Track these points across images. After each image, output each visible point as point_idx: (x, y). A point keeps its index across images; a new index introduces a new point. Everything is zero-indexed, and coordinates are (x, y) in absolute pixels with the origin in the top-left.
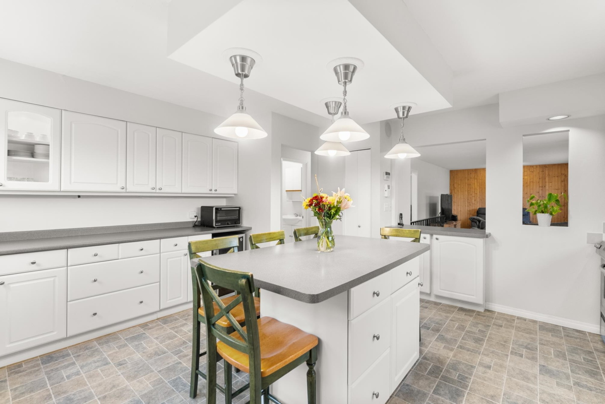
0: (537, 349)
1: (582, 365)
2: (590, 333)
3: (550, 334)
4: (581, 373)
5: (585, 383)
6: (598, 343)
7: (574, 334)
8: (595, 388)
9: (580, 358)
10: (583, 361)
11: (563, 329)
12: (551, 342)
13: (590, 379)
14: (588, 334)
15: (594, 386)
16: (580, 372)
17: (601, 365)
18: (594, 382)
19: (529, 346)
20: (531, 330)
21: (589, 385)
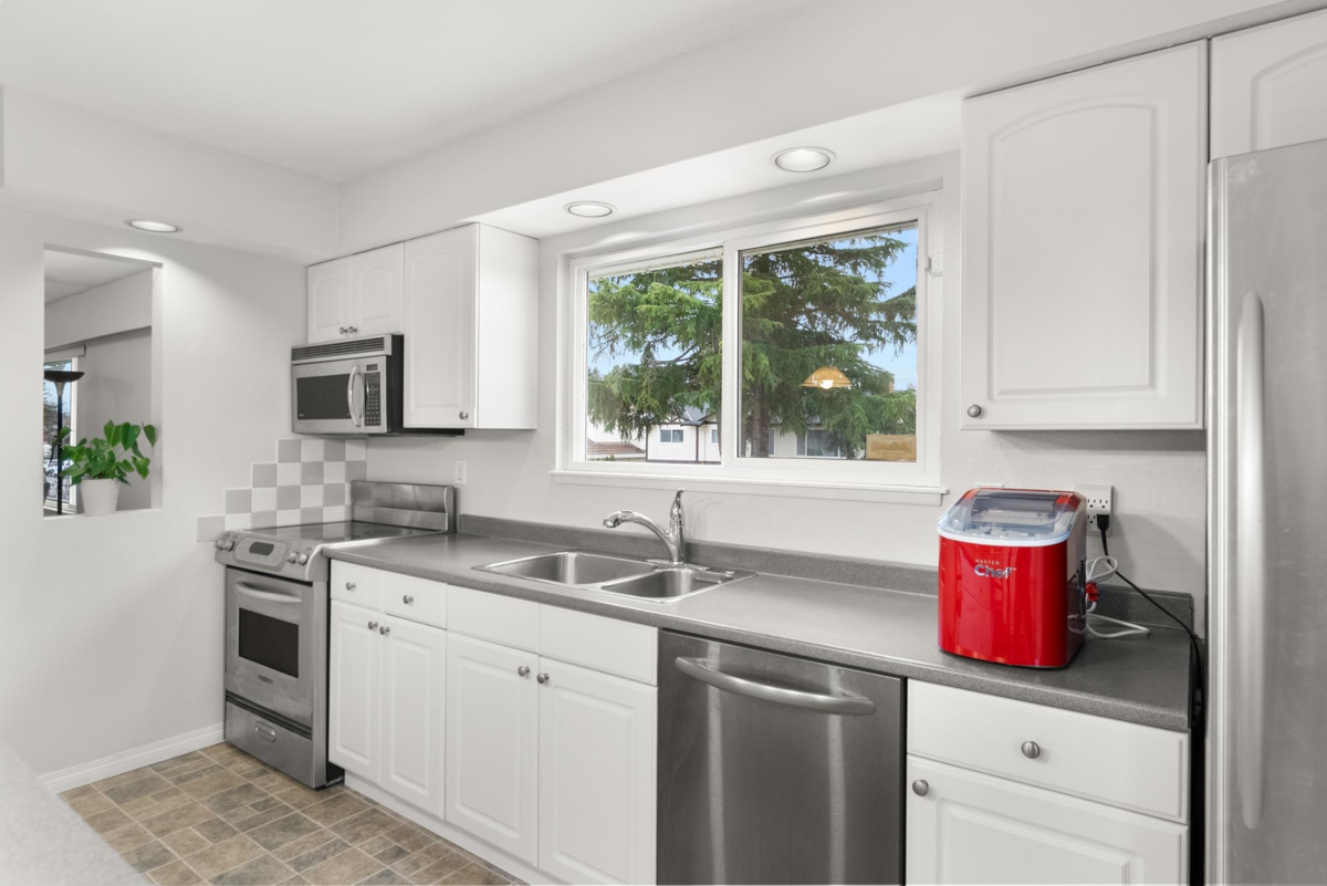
0: (165, 850)
1: (265, 821)
2: (204, 750)
3: (148, 797)
4: (281, 840)
5: (305, 853)
6: (234, 762)
7: (186, 769)
8: (323, 848)
9: (247, 811)
10: (257, 813)
11: (156, 770)
12: (172, 815)
13: (301, 839)
14: (204, 754)
15: (318, 847)
16: (278, 839)
17: (285, 799)
18: (311, 839)
19: (147, 857)
20: (102, 815)
21: (313, 850)
